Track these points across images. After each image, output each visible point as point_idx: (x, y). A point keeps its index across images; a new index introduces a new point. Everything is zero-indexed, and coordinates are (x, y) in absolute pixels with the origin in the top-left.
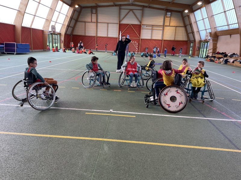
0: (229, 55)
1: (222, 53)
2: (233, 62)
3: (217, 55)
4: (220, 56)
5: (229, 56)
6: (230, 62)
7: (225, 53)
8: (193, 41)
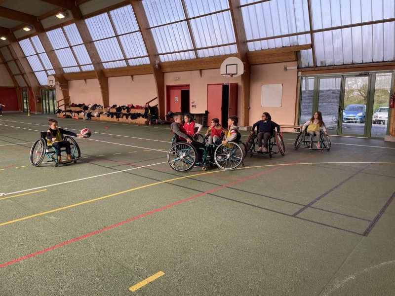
0: (90, 106)
1: (80, 105)
2: (99, 116)
3: (73, 109)
4: (78, 109)
5: (91, 109)
6: (94, 116)
7: (84, 104)
8: (25, 88)
